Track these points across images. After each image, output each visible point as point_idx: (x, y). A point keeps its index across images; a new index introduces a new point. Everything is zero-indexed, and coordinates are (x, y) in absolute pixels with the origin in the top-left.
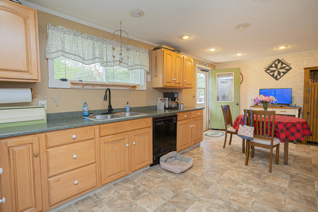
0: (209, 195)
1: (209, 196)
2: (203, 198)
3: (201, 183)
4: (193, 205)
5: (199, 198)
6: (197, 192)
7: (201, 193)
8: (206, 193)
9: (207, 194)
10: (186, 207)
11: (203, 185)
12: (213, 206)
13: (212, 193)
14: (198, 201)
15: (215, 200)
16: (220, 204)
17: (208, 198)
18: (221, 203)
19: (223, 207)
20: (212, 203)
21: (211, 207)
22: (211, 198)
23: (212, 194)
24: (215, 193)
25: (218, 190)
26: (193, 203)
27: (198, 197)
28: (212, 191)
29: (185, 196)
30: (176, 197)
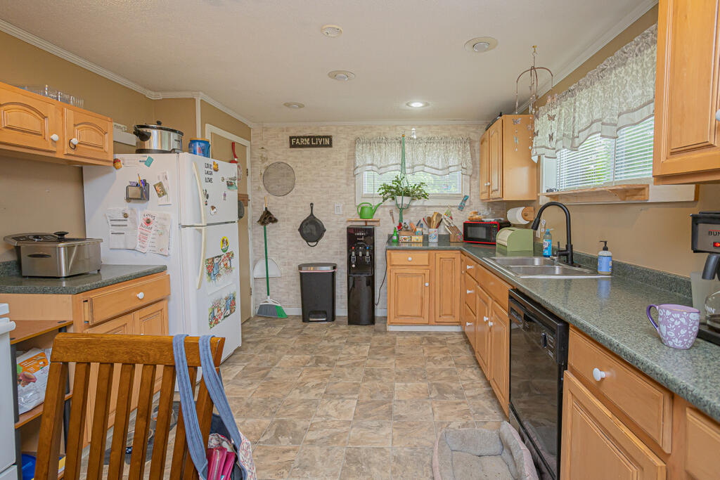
0: (338, 440)
1: (335, 439)
2: (345, 429)
3: (370, 463)
4: (353, 412)
5: (352, 427)
6: (362, 435)
7: (352, 437)
8: (345, 442)
9: (342, 441)
10: (361, 407)
11: (362, 457)
12: (323, 423)
13: (333, 447)
14: (350, 421)
15: (322, 436)
16: (311, 433)
17: (337, 434)
18: (310, 436)
19: (306, 429)
20: (325, 428)
21: (325, 421)
22: (331, 436)
23: (333, 445)
24: (328, 450)
25: (323, 460)
26: (355, 414)
27: (354, 429)
28: (335, 453)
29: (375, 419)
30: (387, 412)
